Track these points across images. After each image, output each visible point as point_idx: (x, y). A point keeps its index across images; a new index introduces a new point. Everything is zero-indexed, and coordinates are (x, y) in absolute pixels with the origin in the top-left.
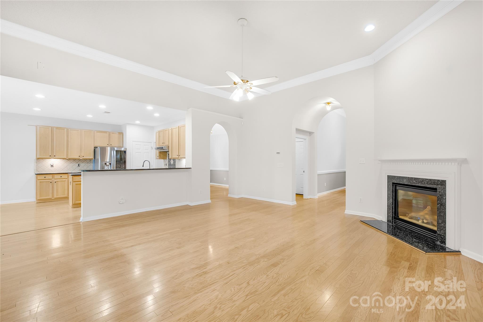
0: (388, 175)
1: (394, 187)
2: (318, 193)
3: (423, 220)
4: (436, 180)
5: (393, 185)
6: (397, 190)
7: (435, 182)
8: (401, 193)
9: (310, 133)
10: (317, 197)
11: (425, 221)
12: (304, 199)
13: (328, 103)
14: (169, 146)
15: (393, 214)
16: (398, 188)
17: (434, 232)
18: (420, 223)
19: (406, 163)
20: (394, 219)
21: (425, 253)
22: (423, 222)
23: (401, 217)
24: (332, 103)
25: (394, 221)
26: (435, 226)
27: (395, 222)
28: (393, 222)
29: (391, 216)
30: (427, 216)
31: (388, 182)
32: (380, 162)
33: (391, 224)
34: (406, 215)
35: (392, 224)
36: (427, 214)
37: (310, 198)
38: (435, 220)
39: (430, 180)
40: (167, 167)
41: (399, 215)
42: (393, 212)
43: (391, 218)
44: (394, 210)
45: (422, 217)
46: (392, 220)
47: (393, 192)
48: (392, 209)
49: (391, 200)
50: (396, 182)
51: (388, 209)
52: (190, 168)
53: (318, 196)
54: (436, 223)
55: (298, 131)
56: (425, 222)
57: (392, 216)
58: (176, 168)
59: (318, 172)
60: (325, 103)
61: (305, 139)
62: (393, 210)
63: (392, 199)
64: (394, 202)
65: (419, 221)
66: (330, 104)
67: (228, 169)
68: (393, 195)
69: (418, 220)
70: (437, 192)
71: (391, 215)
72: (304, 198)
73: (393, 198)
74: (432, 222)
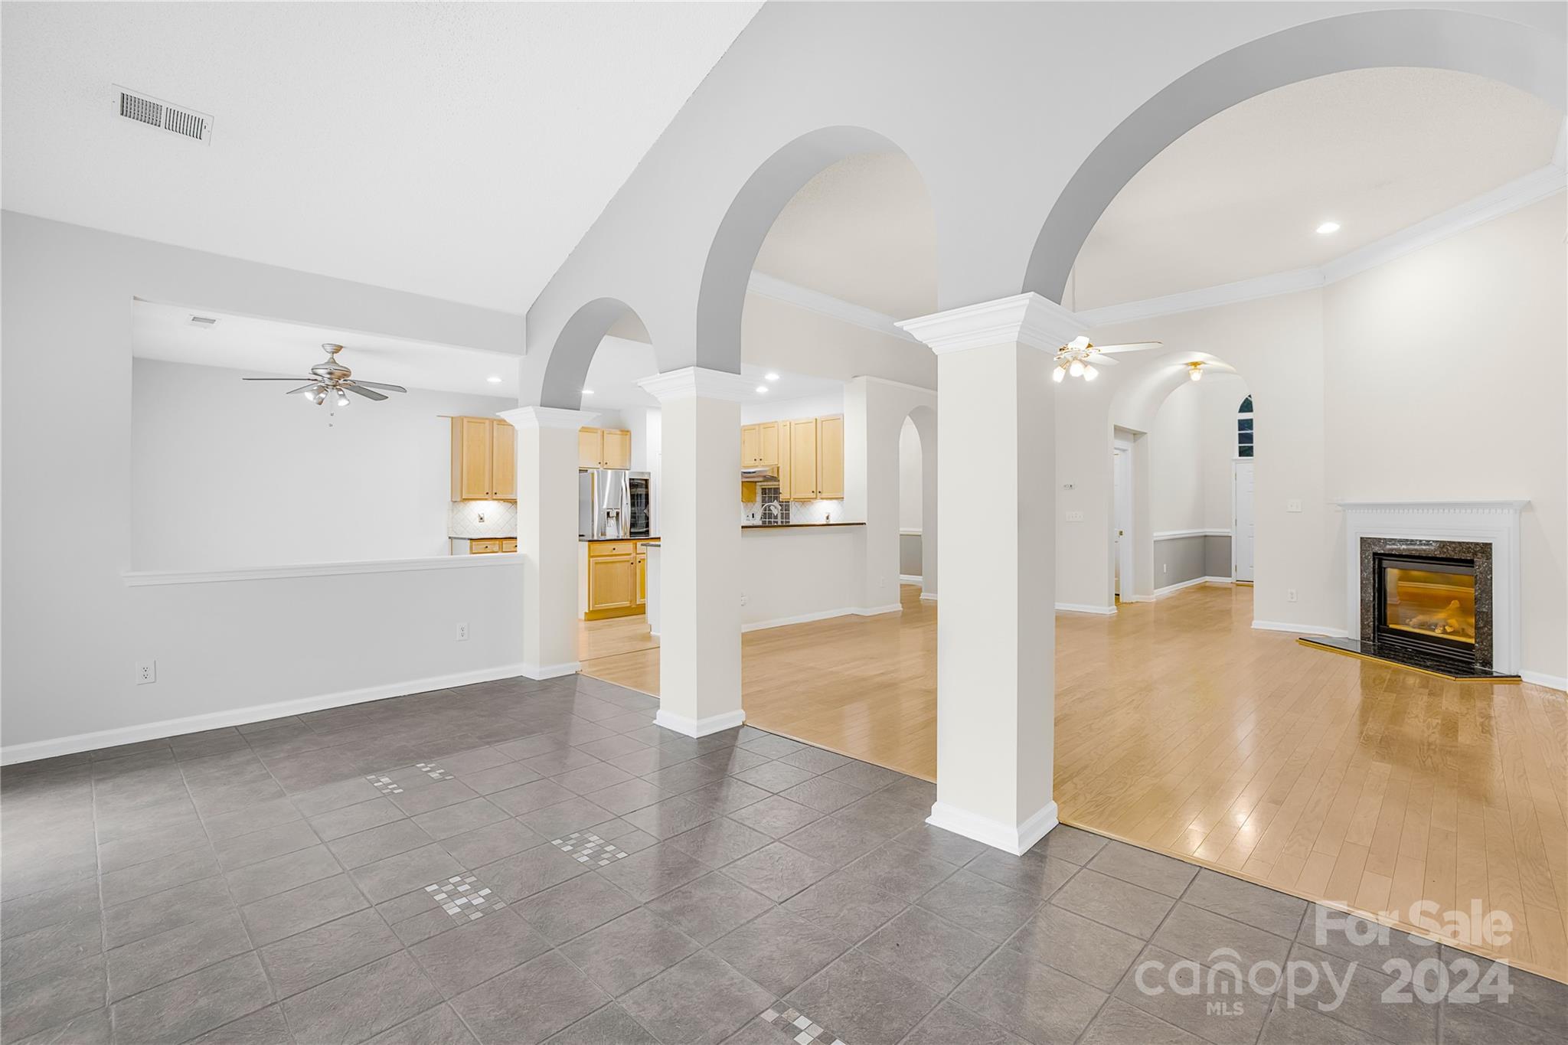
0: (1361, 538)
1: (1377, 563)
2: (1155, 588)
3: (1444, 626)
4: (1472, 543)
5: (1374, 560)
6: (1385, 568)
7: (1470, 547)
8: (1392, 574)
9: (1136, 435)
10: (1153, 599)
11: (1449, 629)
12: (1123, 603)
13: (1195, 364)
14: (778, 468)
15: (1374, 622)
16: (1385, 563)
17: (1470, 647)
18: (1437, 633)
19: (1401, 511)
20: (1378, 632)
21: (1454, 678)
22: (1445, 632)
23: (1391, 626)
24: (1204, 363)
25: (1376, 635)
26: (1470, 637)
27: (1378, 639)
28: (1374, 637)
29: (1369, 626)
30: (1453, 621)
31: (1362, 552)
32: (1340, 508)
33: (1371, 643)
34: (1405, 621)
35: (1374, 641)
36: (1450, 617)
37: (1137, 602)
38: (1469, 624)
39: (1459, 543)
40: (758, 521)
41: (1388, 622)
42: (1374, 618)
43: (1370, 631)
44: (1376, 613)
45: (1441, 624)
46: (1374, 633)
47: (1374, 573)
48: (1372, 610)
49: (1371, 590)
50: (1382, 552)
51: (1363, 611)
52: (862, 524)
53: (1155, 595)
54: (1472, 631)
55: (1119, 431)
56: (1448, 631)
57: (1374, 624)
58: (791, 524)
59: (1155, 534)
60: (1187, 364)
61: (1124, 450)
62: (1374, 612)
63: (1372, 588)
64: (1377, 594)
65: (1436, 631)
66: (1198, 367)
67: (921, 530)
68: (1374, 579)
69: (1434, 630)
70: (1473, 567)
71: (1372, 623)
72: (1121, 601)
73: (1374, 586)
74: (1463, 629)
